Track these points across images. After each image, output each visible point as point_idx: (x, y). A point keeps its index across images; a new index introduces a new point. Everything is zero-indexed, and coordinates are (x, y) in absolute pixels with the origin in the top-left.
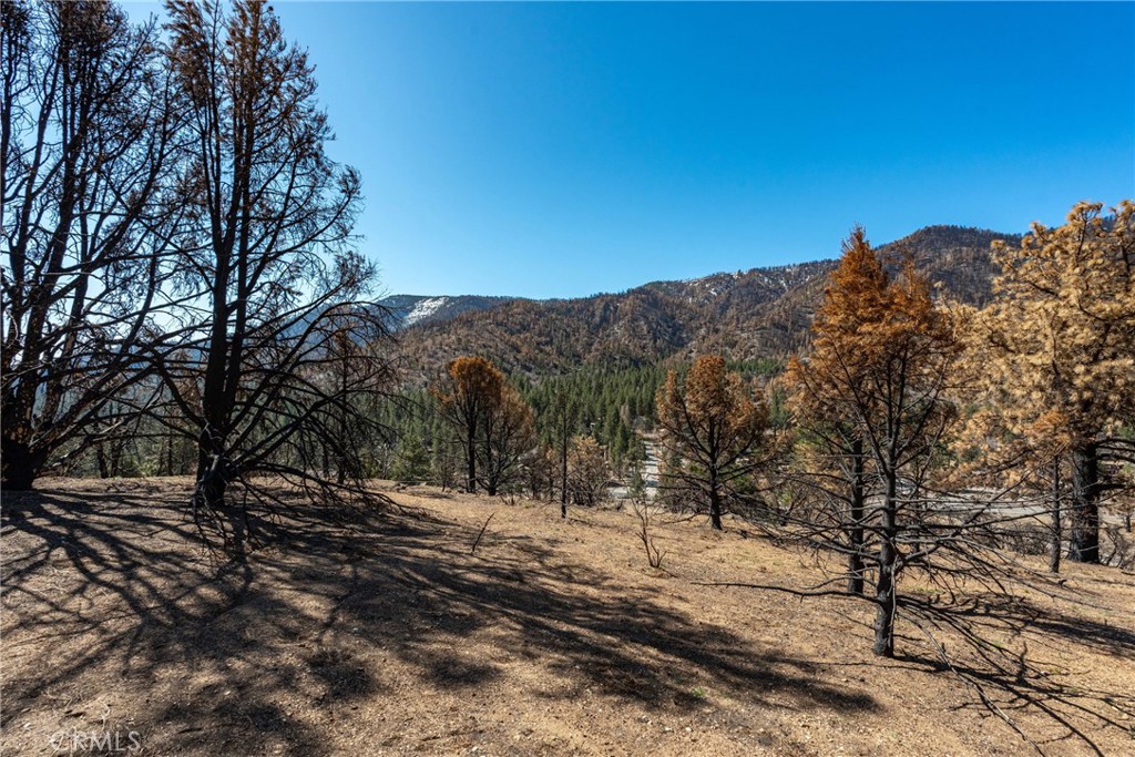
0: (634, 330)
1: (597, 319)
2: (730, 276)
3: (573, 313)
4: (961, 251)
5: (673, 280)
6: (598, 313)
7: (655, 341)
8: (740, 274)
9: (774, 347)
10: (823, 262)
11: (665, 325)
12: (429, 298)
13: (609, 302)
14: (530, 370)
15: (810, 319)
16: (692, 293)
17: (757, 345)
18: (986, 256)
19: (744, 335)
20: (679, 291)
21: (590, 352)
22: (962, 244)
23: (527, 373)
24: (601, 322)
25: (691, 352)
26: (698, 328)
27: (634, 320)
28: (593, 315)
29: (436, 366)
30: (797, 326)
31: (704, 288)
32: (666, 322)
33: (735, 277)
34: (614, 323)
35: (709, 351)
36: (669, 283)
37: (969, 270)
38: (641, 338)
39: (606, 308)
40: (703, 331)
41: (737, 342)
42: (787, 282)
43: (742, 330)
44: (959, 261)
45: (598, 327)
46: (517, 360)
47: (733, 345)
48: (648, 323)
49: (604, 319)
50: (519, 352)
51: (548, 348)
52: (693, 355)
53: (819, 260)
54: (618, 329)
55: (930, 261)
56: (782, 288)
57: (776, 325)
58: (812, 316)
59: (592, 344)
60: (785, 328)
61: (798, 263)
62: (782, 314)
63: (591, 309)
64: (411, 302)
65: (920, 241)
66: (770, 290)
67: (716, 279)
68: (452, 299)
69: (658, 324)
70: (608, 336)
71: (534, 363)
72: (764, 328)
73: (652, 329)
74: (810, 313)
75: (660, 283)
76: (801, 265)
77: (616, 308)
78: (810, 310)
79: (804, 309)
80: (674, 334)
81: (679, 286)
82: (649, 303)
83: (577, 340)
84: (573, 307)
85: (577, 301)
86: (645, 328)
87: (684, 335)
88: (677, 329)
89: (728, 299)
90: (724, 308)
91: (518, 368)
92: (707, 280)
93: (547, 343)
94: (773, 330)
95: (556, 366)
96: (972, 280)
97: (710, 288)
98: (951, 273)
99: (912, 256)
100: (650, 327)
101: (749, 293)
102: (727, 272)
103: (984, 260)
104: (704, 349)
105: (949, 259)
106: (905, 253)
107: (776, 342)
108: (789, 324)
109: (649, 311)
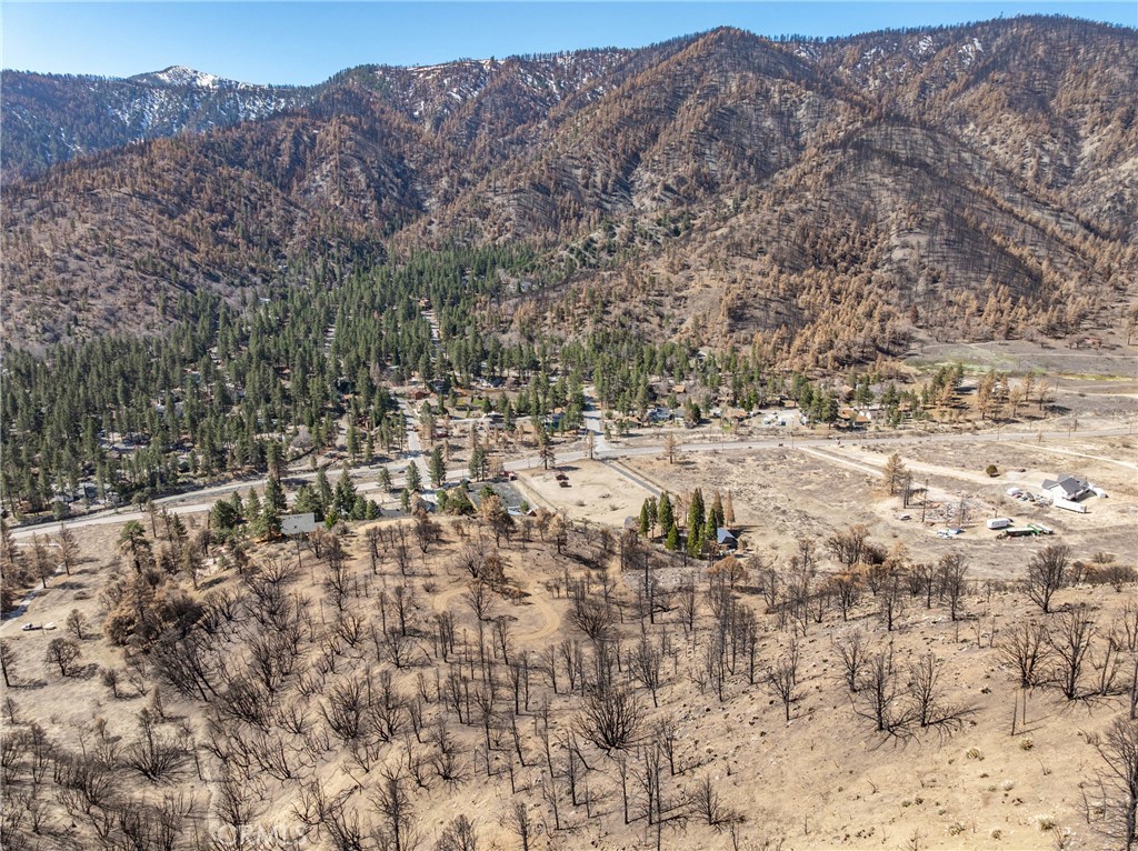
0: (346, 181)
1: (285, 159)
2: (478, 64)
4: (745, 78)
5: (392, 64)
6: (285, 147)
7: (380, 202)
8: (493, 62)
9: (532, 219)
10: (605, 51)
11: (390, 172)
13: (301, 129)
14: (217, 279)
15: (576, 177)
16: (424, 92)
17: (513, 217)
18: (768, 91)
19: (498, 200)
20: (405, 87)
21: (292, 235)
22: (750, 67)
23: (214, 285)
24: (293, 165)
25: (431, 223)
27: (344, 164)
28: (278, 152)
30: (561, 188)
31: (441, 86)
32: (392, 165)
33: (487, 68)
34: (314, 167)
35: (454, 222)
36: (386, 69)
37: (749, 110)
38: (359, 195)
39: (297, 138)
40: (444, 183)
41: (489, 210)
42: (558, 84)
43: (495, 192)
44: (742, 94)
45: (290, 172)
46: (194, 264)
47: (484, 214)
48: (365, 169)
49: (297, 160)
50: (195, 251)
51: (229, 234)
52: (434, 228)
53: (601, 47)
54: (321, 180)
55: (716, 90)
56: (551, 95)
57: (538, 187)
58: (579, 172)
59: (292, 223)
60: (546, 191)
61: (573, 50)
63: (273, 140)
65: (709, 54)
66: (534, 99)
67: (461, 71)
69: (381, 172)
70: (307, 191)
71: (220, 268)
72: (522, 190)
73: (373, 180)
74: (577, 167)
75: (371, 69)
76: (577, 53)
77: (313, 138)
78: (576, 163)
79: (570, 162)
80: (405, 186)
81: (403, 76)
82: (364, 133)
84: (242, 138)
86: (362, 178)
87: (419, 188)
88: (406, 177)
89: (477, 111)
90: (473, 128)
91: (198, 279)
92: (447, 70)
93: (225, 224)
94: (533, 194)
95: (253, 271)
97: (451, 87)
98: (732, 112)
99: (698, 79)
100: (370, 178)
101: (507, 104)
102: (474, 58)
103: (766, 96)
104: (448, 221)
105: (734, 89)
106: (692, 71)
107: (536, 213)
108: (552, 184)
109: (364, 148)
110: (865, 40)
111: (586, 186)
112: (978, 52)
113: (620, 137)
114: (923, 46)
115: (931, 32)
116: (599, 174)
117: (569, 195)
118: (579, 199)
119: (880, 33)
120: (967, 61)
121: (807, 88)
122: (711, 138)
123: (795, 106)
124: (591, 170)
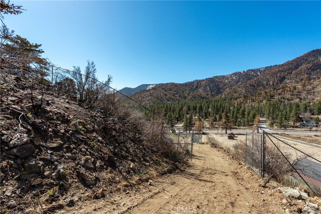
0: (205, 90)
2: (240, 73)
3: (187, 86)
5: (221, 75)
6: (195, 86)
7: (211, 93)
8: (244, 72)
9: (250, 92)
10: (274, 66)
11: (215, 88)
12: (151, 85)
13: (198, 82)
14: (169, 101)
15: (264, 83)
16: (227, 79)
17: (244, 92)
19: (240, 89)
20: (223, 78)
21: (189, 96)
23: (168, 102)
24: (196, 88)
25: (222, 95)
26: (226, 88)
27: (205, 87)
28: (194, 86)
29: (142, 100)
30: (259, 85)
31: (231, 77)
32: (216, 87)
33: (242, 73)
34: (199, 88)
35: (228, 95)
36: (220, 76)
38: (207, 92)
39: (198, 84)
41: (237, 91)
42: (260, 73)
43: (239, 88)
46: (166, 98)
48: (210, 88)
49: (197, 87)
50: (167, 96)
51: (176, 95)
53: (273, 65)
54: (201, 90)
55: (313, 61)
56: (258, 75)
57: (252, 86)
58: (265, 82)
60: (254, 86)
61: (264, 67)
62: (254, 82)
63: (193, 84)
64: (147, 85)
65: (310, 55)
66: (254, 76)
67: (235, 74)
68: (157, 84)
69: (213, 88)
72: (247, 87)
75: (217, 76)
76: (266, 67)
77: (201, 84)
78: (264, 80)
79: (262, 80)
80: (218, 90)
82: (211, 82)
83: (186, 93)
85: (189, 82)
87: (222, 91)
88: (219, 89)
89: (239, 80)
90: (237, 82)
91: (166, 100)
92: (232, 74)
93: (176, 94)
94: (250, 87)
95: (177, 100)
97: (233, 77)
99: (306, 60)
101: (246, 77)
102: (239, 71)
106: (303, 59)
108: (256, 85)
109: (210, 84)
111: (267, 85)
113: (278, 74)
116: (271, 82)
117: (261, 87)
118: (264, 87)
122: (314, 70)
124: (269, 81)
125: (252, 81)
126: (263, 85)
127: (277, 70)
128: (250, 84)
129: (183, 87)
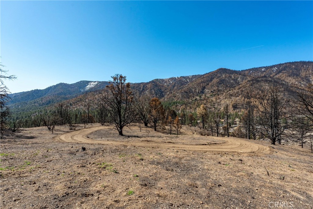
0: (151, 92)
1: (141, 89)
2: (175, 78)
3: (135, 88)
4: (226, 75)
6: (142, 88)
7: (156, 95)
8: (178, 77)
9: (185, 97)
12: (93, 82)
16: (166, 82)
17: (181, 97)
18: (231, 76)
20: (163, 82)
22: (227, 73)
24: (142, 90)
25: (165, 98)
26: (167, 92)
27: (151, 90)
28: (140, 88)
30: (190, 92)
31: (169, 81)
32: (159, 90)
33: (177, 78)
34: (146, 90)
35: (169, 98)
36: (160, 79)
37: (228, 79)
38: (153, 94)
39: (144, 86)
40: (168, 93)
41: (176, 96)
42: (189, 80)
43: (177, 93)
44: (226, 77)
45: (142, 91)
47: (175, 97)
48: (154, 91)
49: (143, 89)
52: (165, 99)
53: (197, 75)
54: (147, 92)
55: (220, 77)
56: (188, 82)
58: (193, 90)
59: (140, 96)
60: (187, 93)
61: (192, 75)
62: (187, 89)
64: (88, 82)
65: (218, 72)
66: (185, 82)
67: (172, 79)
68: (100, 82)
69: (157, 91)
70: (144, 94)
72: (182, 93)
73: (156, 92)
74: (193, 89)
75: (158, 79)
77: (146, 86)
80: (161, 93)
81: (163, 80)
82: (155, 86)
83: (136, 95)
84: (135, 86)
86: (154, 92)
87: (164, 94)
88: (162, 92)
89: (175, 84)
90: (174, 87)
92: (170, 79)
94: (184, 93)
96: (228, 82)
98: (224, 80)
99: (216, 75)
100: (155, 92)
101: (180, 83)
103: (231, 77)
104: (168, 98)
105: (224, 76)
106: (215, 74)
107: (185, 96)
108: (188, 92)
109: (155, 87)
110: (250, 70)
111: (195, 92)
112: (276, 69)
113: (201, 84)
114: (263, 70)
115: (264, 67)
116: (197, 90)
117: (191, 93)
118: (193, 94)
119: (253, 68)
120: (274, 71)
121: (240, 75)
122: (220, 84)
123: (238, 78)
124: (196, 89)
125: (185, 88)
126: (192, 92)
127: (200, 81)
128: (184, 90)
129: (133, 90)
